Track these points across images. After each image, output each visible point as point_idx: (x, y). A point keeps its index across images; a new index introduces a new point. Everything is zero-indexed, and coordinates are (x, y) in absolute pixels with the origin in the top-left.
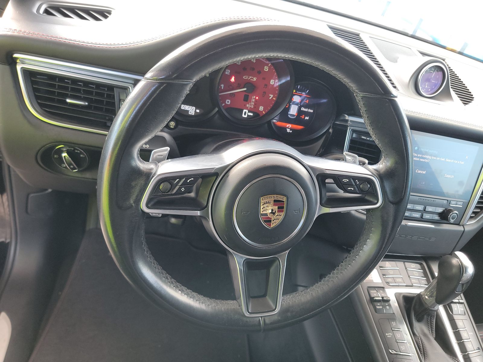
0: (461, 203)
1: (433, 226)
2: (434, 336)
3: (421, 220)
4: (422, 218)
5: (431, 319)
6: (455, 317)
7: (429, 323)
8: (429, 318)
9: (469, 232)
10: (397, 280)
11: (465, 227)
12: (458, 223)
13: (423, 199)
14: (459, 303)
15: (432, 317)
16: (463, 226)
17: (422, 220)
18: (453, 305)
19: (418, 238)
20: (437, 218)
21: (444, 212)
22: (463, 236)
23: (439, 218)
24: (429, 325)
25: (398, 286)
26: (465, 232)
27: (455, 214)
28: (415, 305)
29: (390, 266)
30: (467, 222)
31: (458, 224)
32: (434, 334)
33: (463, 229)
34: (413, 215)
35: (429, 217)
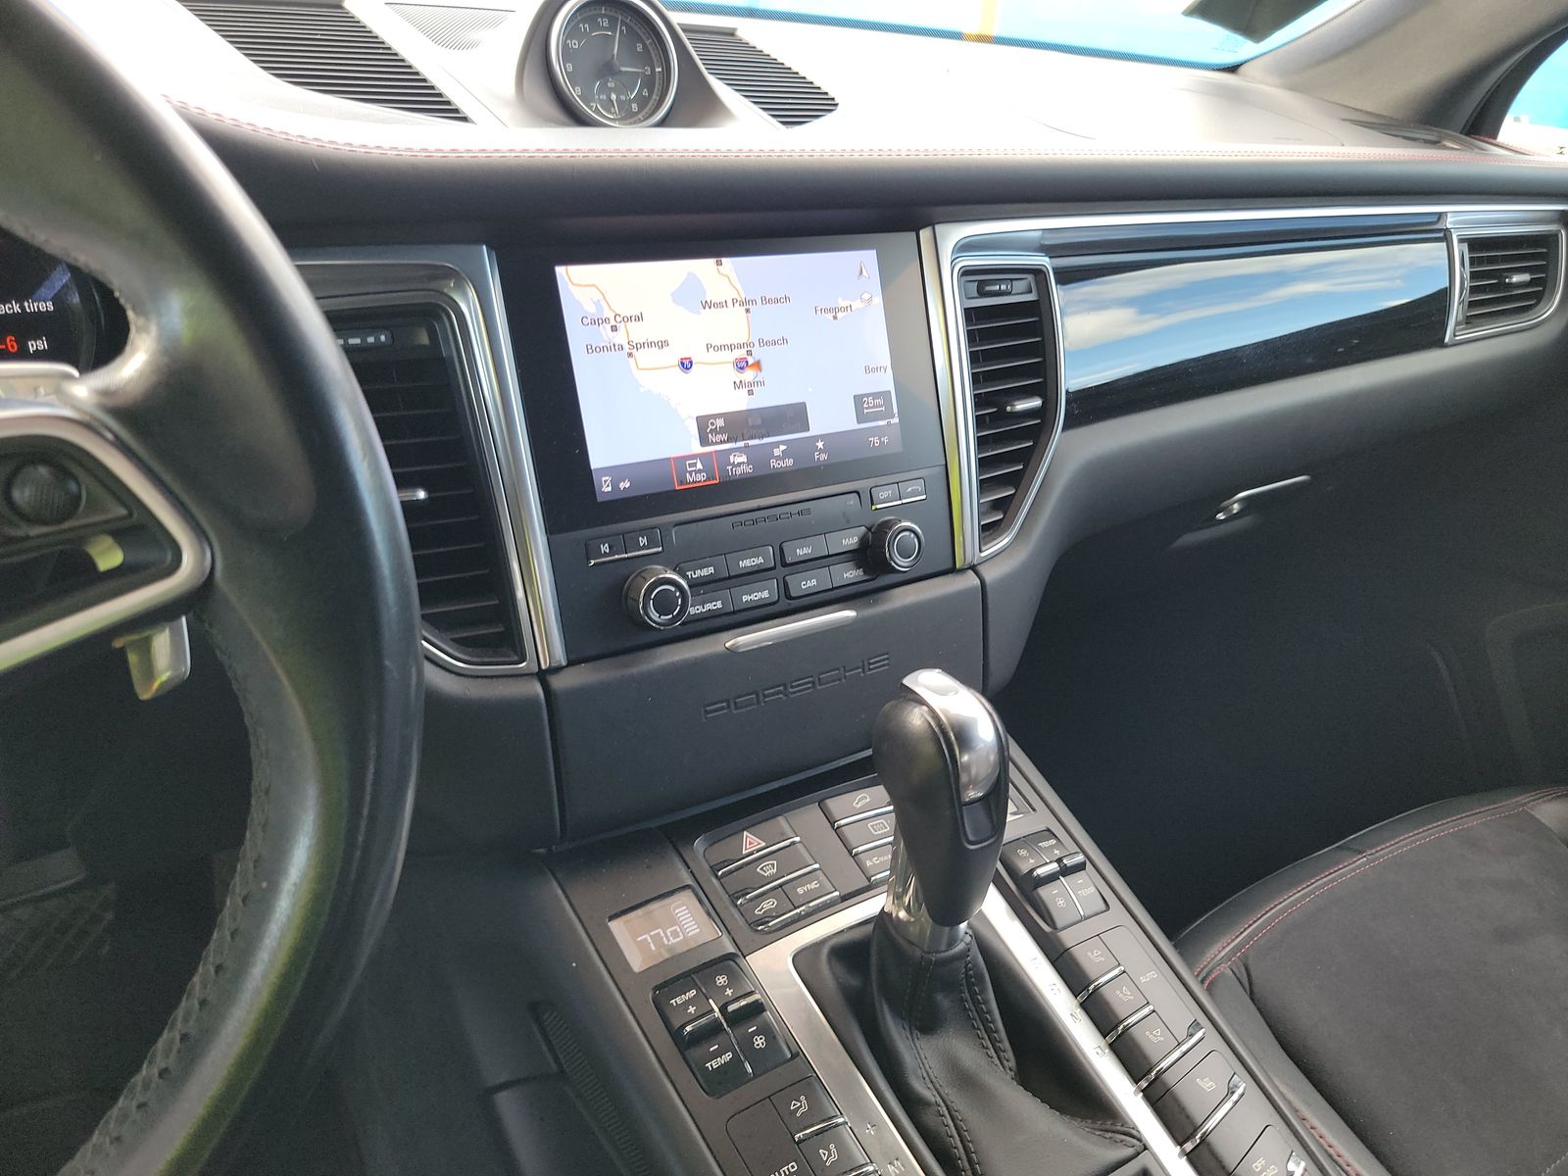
0: (919, 486)
1: (849, 614)
2: (1012, 1063)
3: (790, 606)
4: (789, 597)
5: (973, 994)
6: (1068, 937)
7: (973, 1014)
8: (966, 995)
9: (1006, 582)
10: (800, 891)
11: (982, 569)
12: (949, 565)
13: (755, 522)
14: (1066, 871)
15: (973, 984)
16: (973, 568)
17: (793, 606)
18: (1044, 892)
19: (813, 683)
20: (850, 574)
21: (863, 541)
22: (990, 606)
23: (860, 572)
24: (978, 1023)
25: (808, 915)
26: (988, 589)
27: (907, 533)
28: (882, 970)
29: (764, 844)
30: (981, 551)
31: (952, 570)
32: (1010, 1054)
33: (977, 582)
34: (745, 598)
35: (814, 582)
